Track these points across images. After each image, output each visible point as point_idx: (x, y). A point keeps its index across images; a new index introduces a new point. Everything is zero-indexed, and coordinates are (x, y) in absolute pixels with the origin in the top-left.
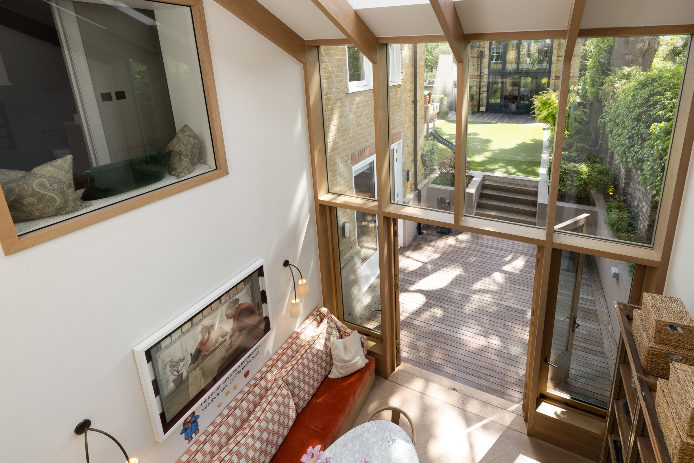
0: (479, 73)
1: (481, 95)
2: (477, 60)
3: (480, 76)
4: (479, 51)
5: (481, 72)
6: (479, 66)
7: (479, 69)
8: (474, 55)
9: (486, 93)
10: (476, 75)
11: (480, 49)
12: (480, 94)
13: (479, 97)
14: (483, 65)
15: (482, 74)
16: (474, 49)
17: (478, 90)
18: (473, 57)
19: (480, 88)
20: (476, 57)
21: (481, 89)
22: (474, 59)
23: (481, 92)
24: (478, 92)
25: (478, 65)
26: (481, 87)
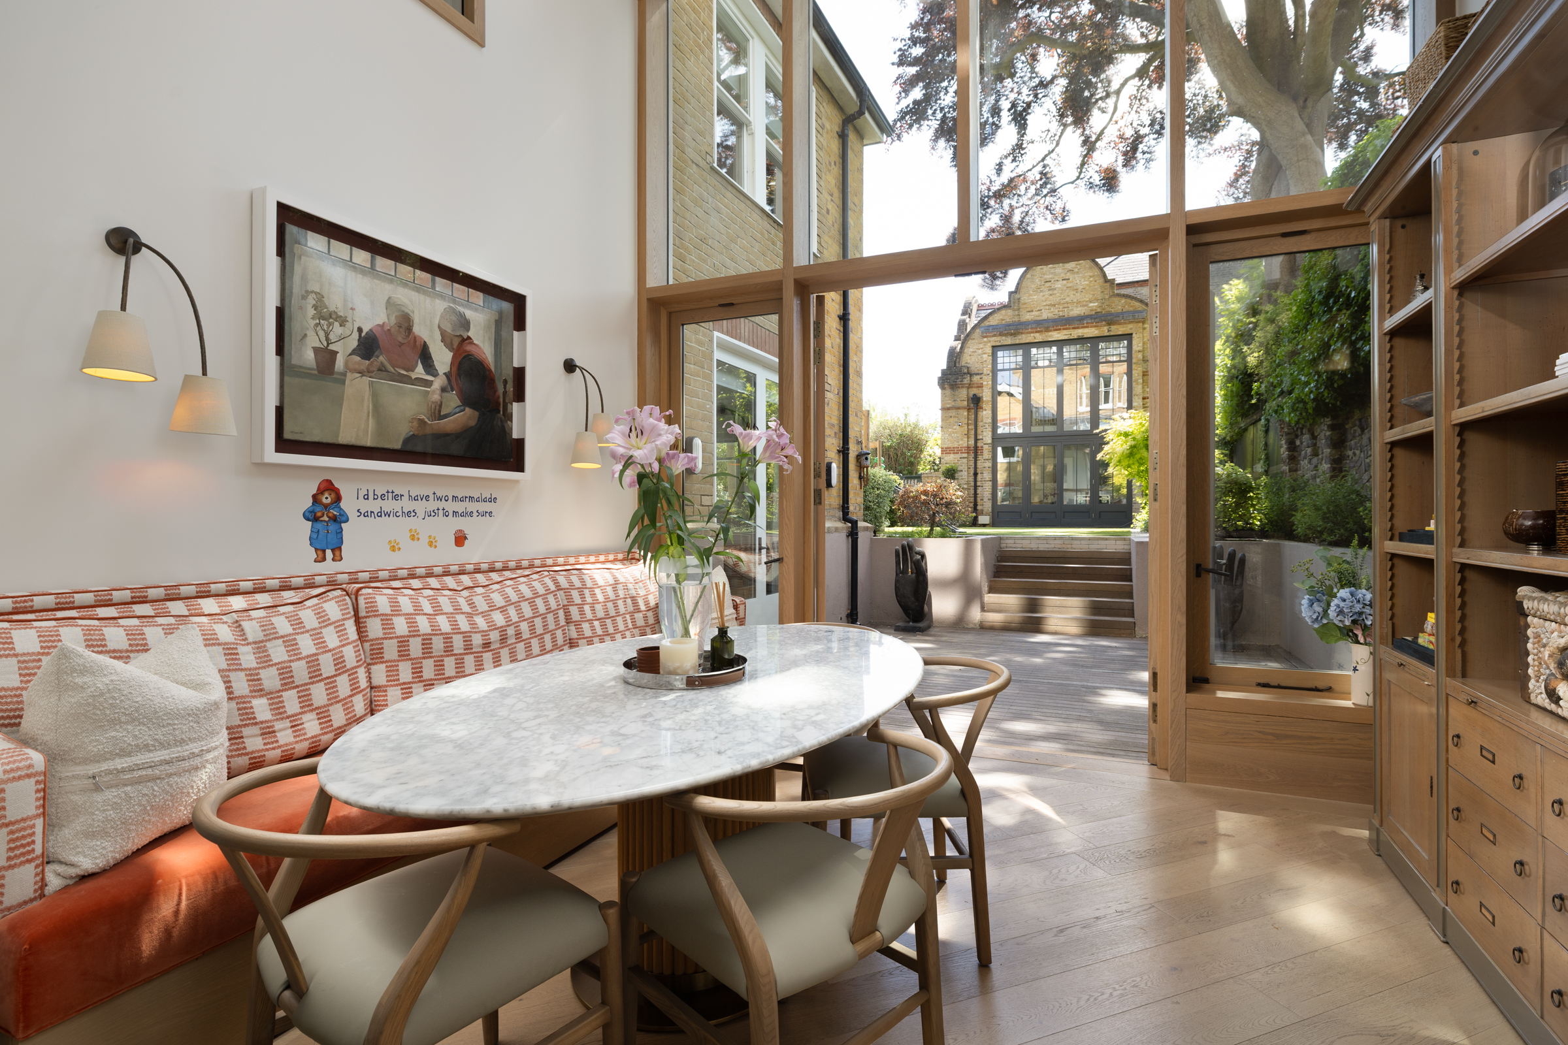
0: (972, 442)
1: (979, 490)
2: (966, 413)
3: (976, 447)
4: (971, 395)
5: (976, 440)
6: (972, 427)
7: (973, 432)
8: (959, 404)
9: (990, 483)
10: (965, 445)
11: (973, 391)
12: (976, 487)
13: (976, 494)
14: (980, 424)
15: (980, 444)
16: (960, 390)
17: (972, 479)
18: (958, 408)
19: (976, 474)
20: (964, 408)
21: (979, 477)
22: (961, 411)
23: (979, 484)
24: (972, 484)
25: (968, 424)
26: (979, 471)
